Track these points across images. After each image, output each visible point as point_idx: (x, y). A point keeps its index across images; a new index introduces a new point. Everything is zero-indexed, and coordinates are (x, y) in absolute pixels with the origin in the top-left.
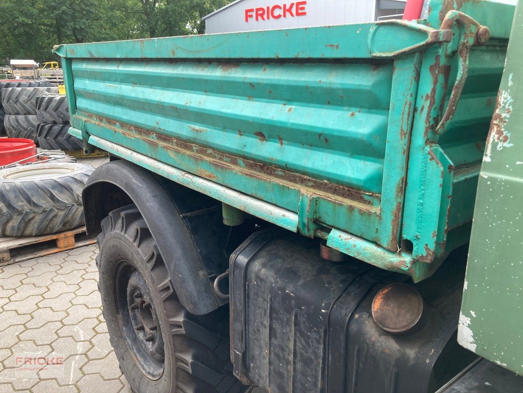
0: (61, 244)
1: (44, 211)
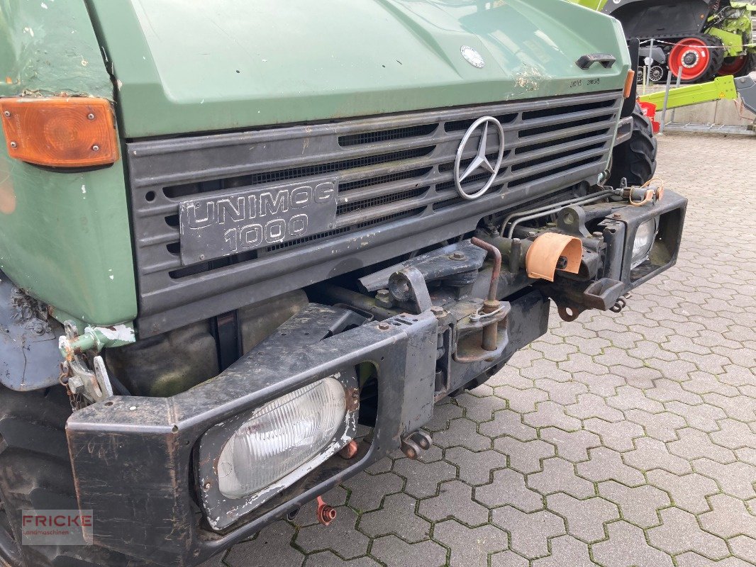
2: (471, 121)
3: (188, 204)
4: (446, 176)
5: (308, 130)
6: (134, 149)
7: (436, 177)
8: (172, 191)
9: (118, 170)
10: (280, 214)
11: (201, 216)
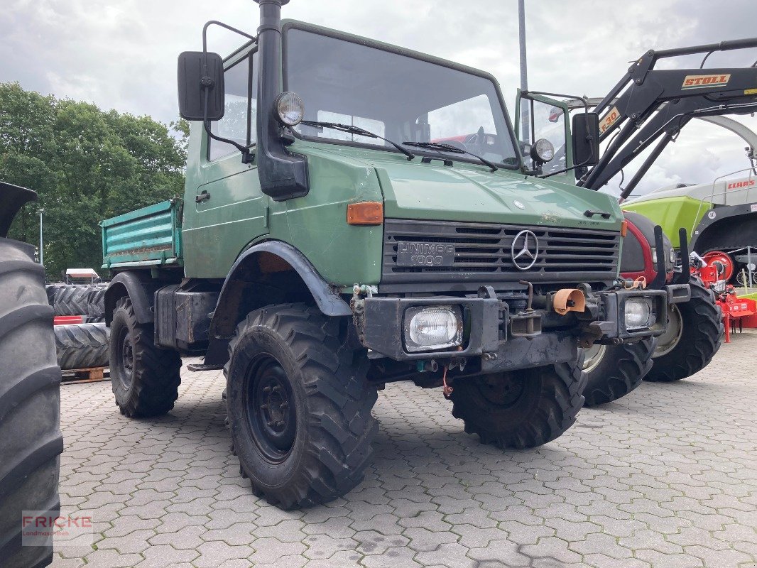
0: (92, 376)
1: (83, 347)
2: (520, 231)
3: (401, 243)
4: (507, 255)
5: (444, 223)
6: (387, 221)
7: (501, 254)
8: (398, 238)
9: (381, 227)
10: (432, 254)
11: (404, 248)
